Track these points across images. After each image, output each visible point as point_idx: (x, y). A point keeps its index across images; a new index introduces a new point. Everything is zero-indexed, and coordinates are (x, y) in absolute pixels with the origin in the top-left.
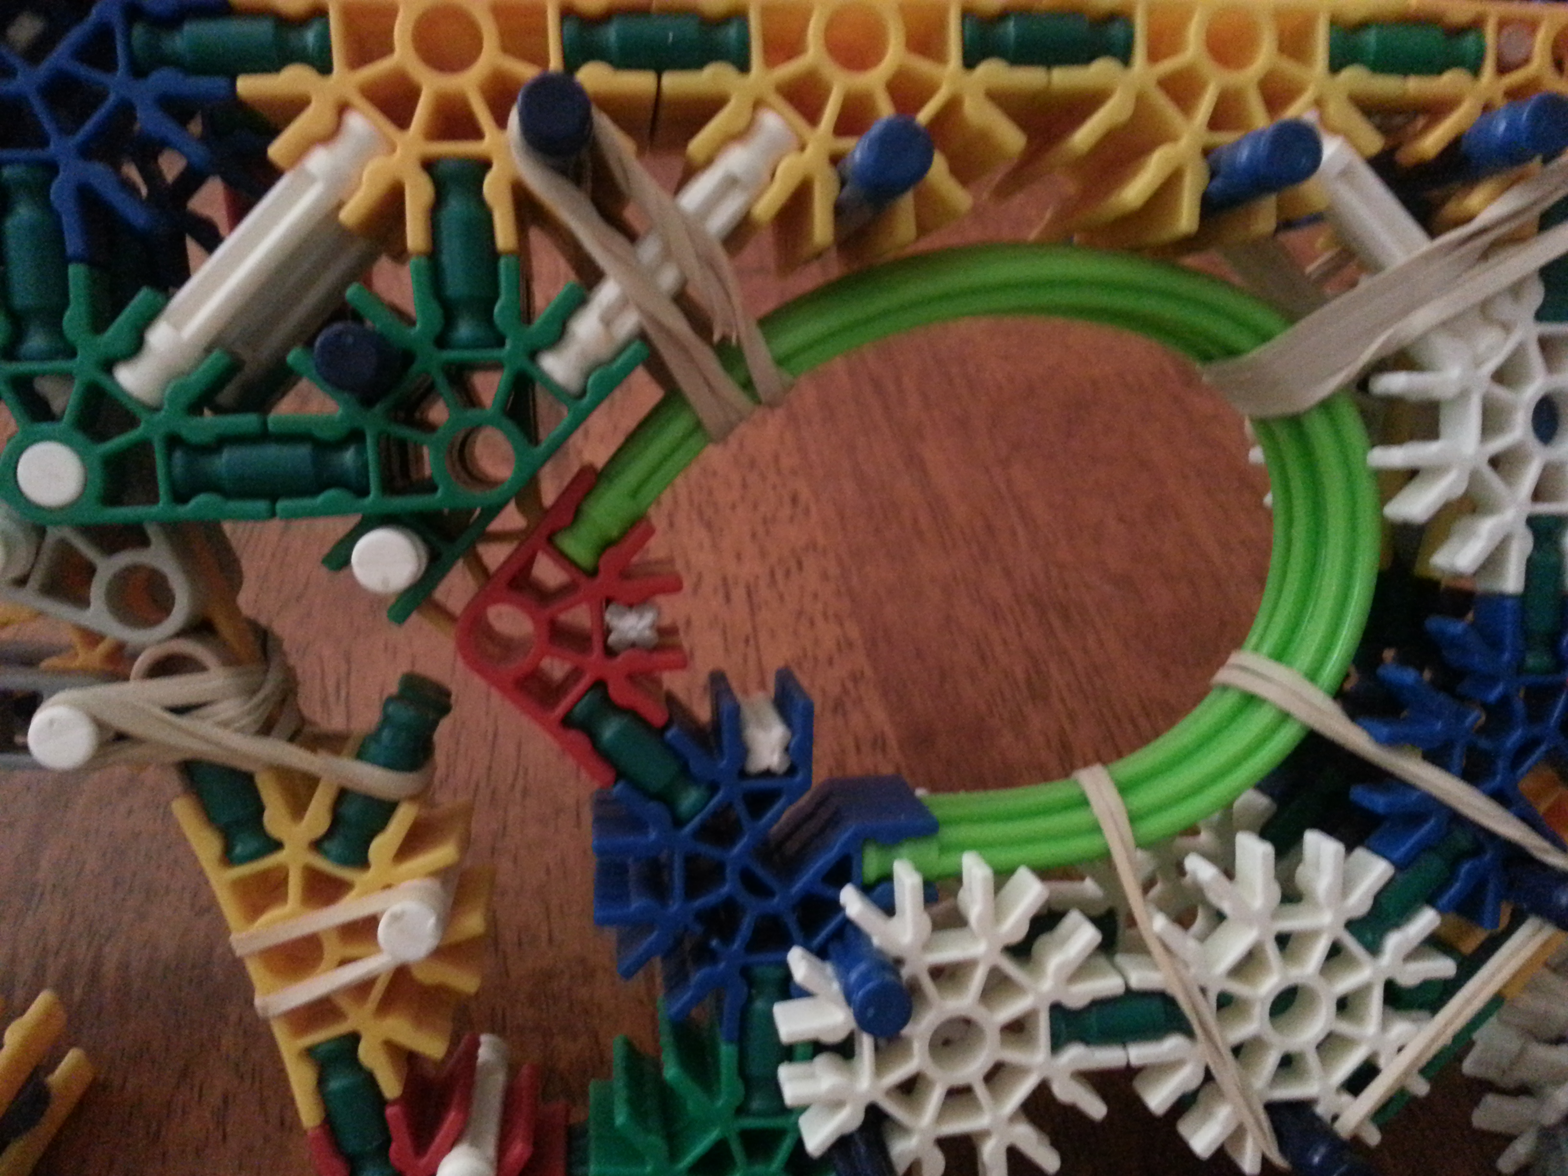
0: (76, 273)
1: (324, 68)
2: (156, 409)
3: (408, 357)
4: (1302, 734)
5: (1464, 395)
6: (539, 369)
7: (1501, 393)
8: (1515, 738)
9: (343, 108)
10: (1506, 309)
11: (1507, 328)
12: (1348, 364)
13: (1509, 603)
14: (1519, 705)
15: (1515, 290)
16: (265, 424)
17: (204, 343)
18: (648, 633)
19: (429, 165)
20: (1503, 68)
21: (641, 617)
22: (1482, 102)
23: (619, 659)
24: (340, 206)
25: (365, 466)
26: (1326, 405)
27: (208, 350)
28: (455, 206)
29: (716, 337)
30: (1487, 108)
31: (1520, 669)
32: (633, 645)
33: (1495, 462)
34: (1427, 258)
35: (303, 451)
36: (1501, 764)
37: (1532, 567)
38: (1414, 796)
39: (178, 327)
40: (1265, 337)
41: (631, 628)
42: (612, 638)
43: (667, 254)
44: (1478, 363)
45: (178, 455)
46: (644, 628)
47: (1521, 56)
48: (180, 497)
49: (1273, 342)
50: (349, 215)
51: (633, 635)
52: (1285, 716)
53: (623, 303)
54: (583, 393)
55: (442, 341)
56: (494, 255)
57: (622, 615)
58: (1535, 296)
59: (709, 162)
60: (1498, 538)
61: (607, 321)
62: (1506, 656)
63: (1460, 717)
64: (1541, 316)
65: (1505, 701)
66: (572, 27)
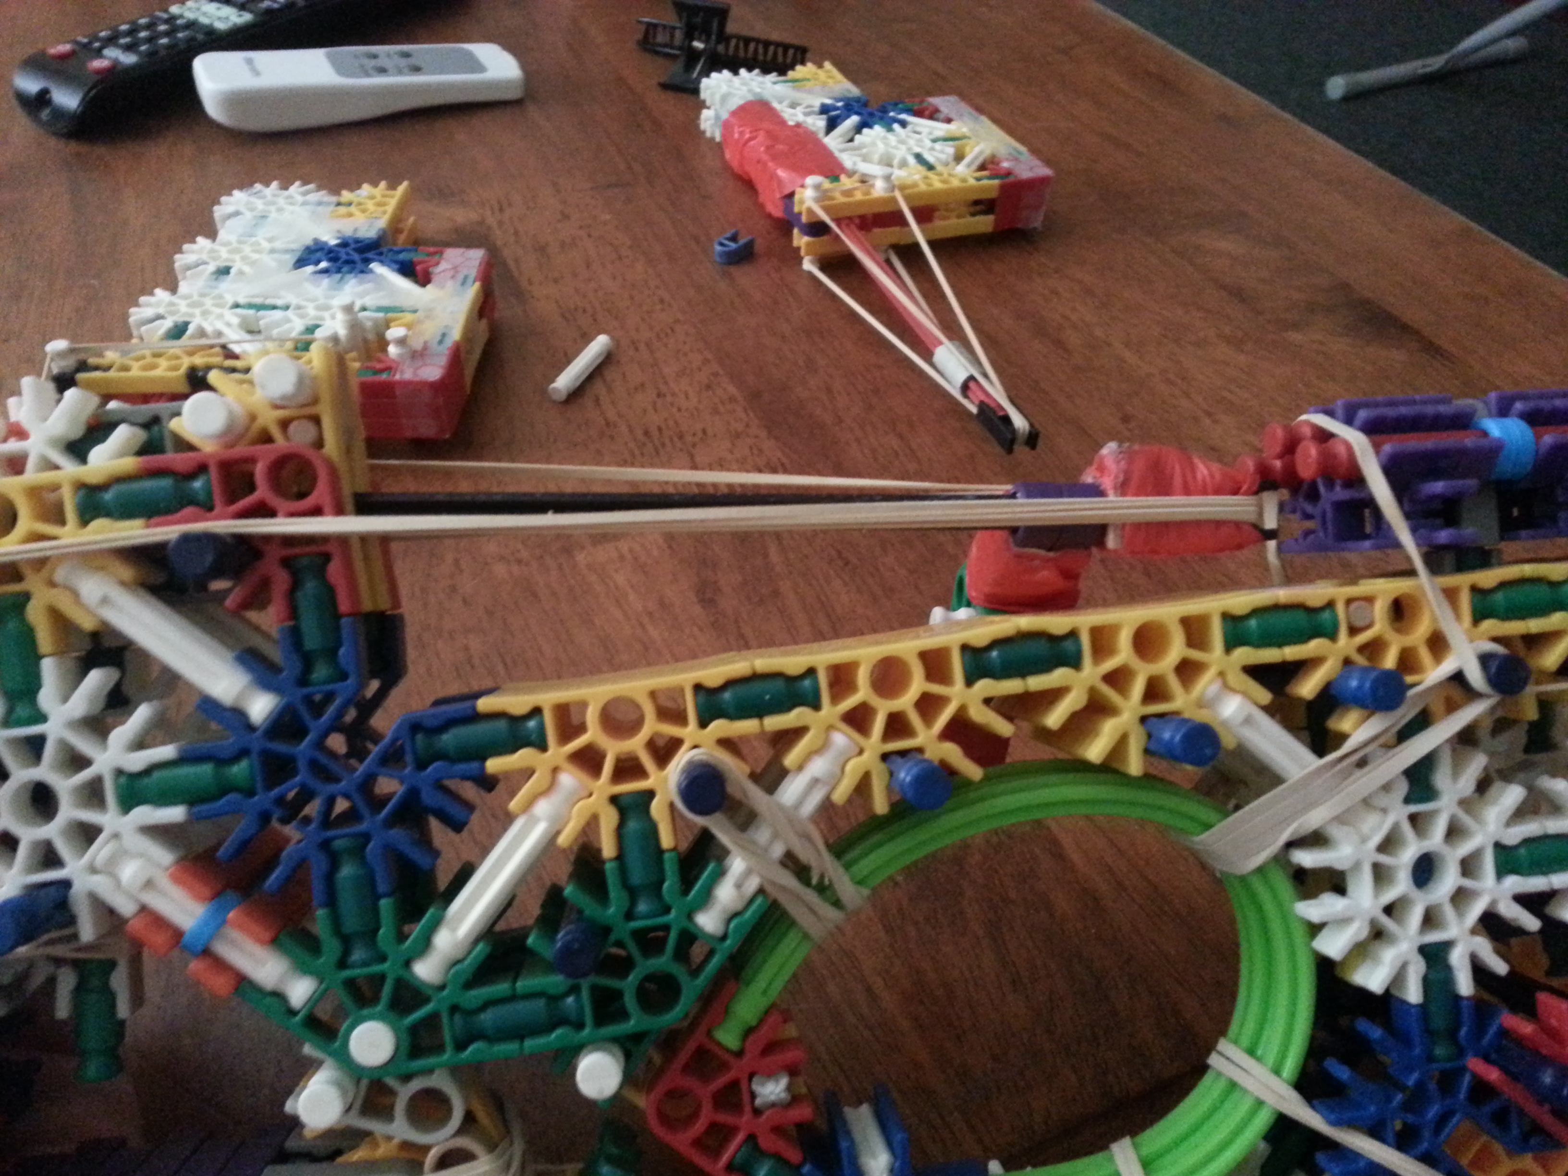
0: (385, 904)
1: (543, 747)
2: (442, 987)
3: (607, 930)
4: (1275, 1116)
5: (1357, 866)
6: (696, 925)
7: (1383, 859)
8: (1433, 1112)
9: (555, 770)
10: (1383, 800)
11: (1384, 811)
12: (1270, 845)
13: (1413, 1010)
14: (1432, 1086)
15: (1386, 788)
16: (514, 989)
17: (473, 937)
18: (783, 1095)
19: (614, 800)
20: (1353, 631)
21: (777, 1081)
22: (1342, 658)
23: (764, 1117)
24: (558, 833)
25: (582, 1008)
26: (1260, 870)
27: (476, 941)
28: (633, 825)
29: (815, 881)
30: (1347, 662)
31: (1430, 1058)
32: (773, 1105)
33: (1389, 910)
34: (1319, 771)
35: (541, 1003)
36: (1426, 1133)
37: (1426, 983)
38: (1362, 1164)
39: (454, 930)
40: (1208, 827)
41: (771, 1093)
42: (758, 1102)
43: (776, 836)
44: (1364, 840)
45: (457, 1018)
46: (780, 1092)
47: (1367, 622)
48: (460, 1046)
49: (1214, 829)
50: (563, 840)
51: (773, 1098)
52: (1260, 1103)
53: (748, 873)
54: (724, 937)
55: (629, 915)
56: (660, 852)
57: (763, 1084)
58: (1403, 787)
59: (800, 768)
60: (1399, 964)
61: (739, 886)
62: (1417, 1051)
63: (1389, 1099)
64: (1407, 800)
65: (1420, 1085)
66: (702, 697)
